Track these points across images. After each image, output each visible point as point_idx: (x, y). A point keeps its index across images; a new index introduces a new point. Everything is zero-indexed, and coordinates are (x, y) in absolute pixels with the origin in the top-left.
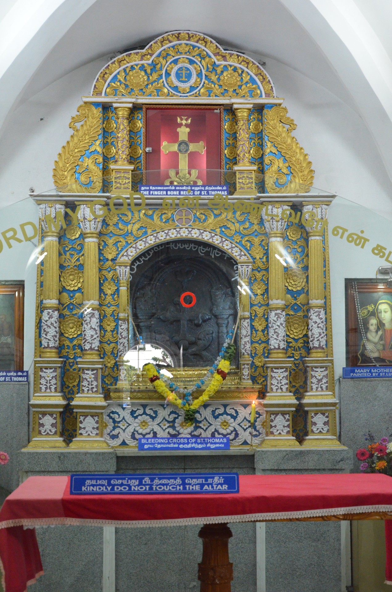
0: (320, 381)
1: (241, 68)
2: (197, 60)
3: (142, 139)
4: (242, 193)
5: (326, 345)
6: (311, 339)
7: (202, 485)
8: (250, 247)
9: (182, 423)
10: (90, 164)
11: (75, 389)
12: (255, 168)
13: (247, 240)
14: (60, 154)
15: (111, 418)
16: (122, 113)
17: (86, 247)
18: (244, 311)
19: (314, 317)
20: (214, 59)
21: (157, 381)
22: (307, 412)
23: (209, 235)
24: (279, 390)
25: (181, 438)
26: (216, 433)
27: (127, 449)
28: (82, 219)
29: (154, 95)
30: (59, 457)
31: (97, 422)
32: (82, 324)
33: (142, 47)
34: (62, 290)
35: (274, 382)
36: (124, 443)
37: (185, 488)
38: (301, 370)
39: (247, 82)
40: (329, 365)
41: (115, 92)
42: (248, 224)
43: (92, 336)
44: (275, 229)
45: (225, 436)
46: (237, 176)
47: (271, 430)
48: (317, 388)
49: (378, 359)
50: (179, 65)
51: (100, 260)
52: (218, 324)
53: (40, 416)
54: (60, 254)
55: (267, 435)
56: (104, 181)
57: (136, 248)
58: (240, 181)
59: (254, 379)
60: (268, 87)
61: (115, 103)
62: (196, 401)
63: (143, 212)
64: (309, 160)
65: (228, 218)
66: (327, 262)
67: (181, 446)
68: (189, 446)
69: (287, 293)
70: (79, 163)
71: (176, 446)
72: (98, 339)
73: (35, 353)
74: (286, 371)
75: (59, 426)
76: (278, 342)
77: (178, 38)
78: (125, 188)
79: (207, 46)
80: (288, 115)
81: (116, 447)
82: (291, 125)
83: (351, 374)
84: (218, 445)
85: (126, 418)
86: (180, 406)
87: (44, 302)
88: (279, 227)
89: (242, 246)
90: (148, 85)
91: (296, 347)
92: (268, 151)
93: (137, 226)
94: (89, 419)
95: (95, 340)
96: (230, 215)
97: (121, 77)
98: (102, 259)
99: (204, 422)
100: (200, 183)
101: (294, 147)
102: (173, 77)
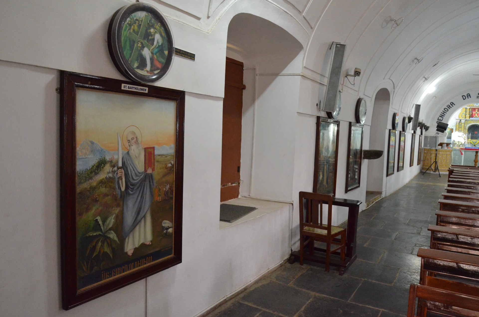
28: (462, 122)
54: (459, 126)
56: (465, 117)
70: (462, 115)
78: (468, 118)
93: (469, 123)
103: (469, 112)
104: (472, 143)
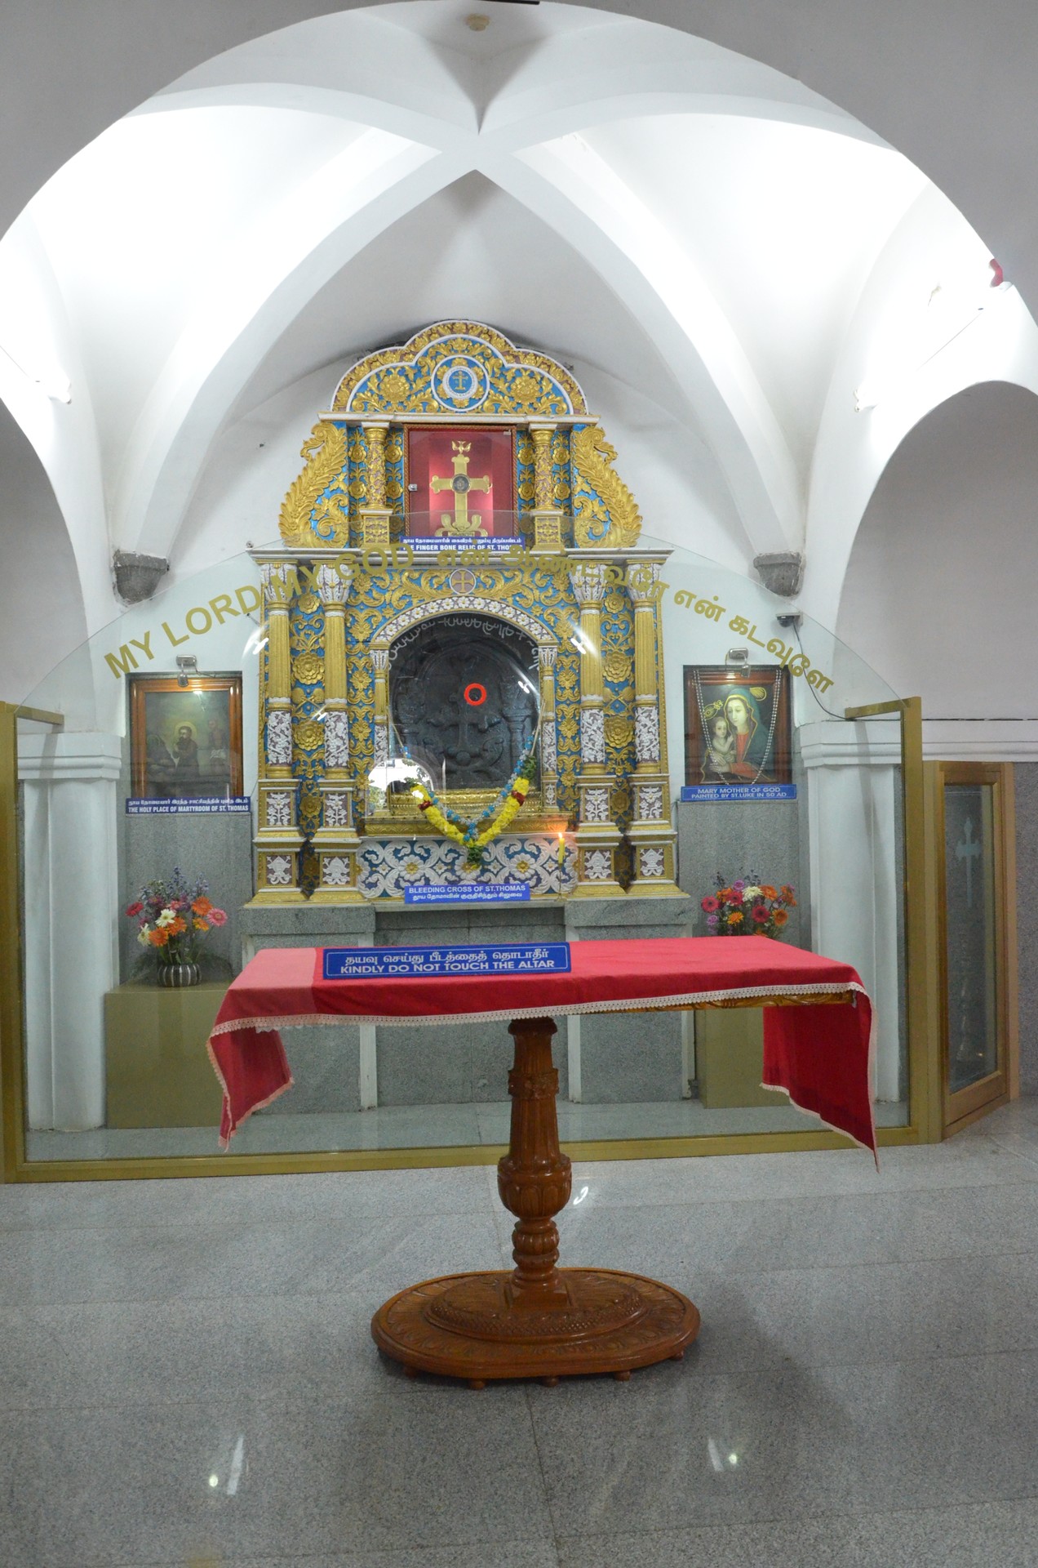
0: (651, 805)
1: (540, 374)
2: (479, 361)
3: (402, 472)
4: (544, 548)
5: (659, 756)
6: (639, 748)
7: (517, 962)
8: (554, 623)
9: (465, 865)
10: (330, 508)
11: (316, 821)
12: (561, 512)
13: (551, 614)
14: (288, 494)
15: (366, 859)
16: (375, 436)
17: (327, 624)
18: (546, 711)
19: (643, 718)
20: (503, 360)
21: (430, 809)
22: (634, 848)
23: (498, 606)
24: (597, 819)
25: (462, 886)
26: (511, 878)
27: (389, 902)
28: (321, 585)
29: (420, 411)
30: (297, 915)
31: (347, 866)
32: (324, 731)
33: (402, 343)
34: (296, 684)
35: (590, 807)
36: (385, 894)
37: (491, 966)
38: (625, 790)
39: (548, 394)
40: (663, 785)
41: (365, 406)
42: (551, 590)
43: (338, 747)
44: (589, 599)
45: (523, 882)
46: (536, 525)
47: (586, 873)
48: (648, 815)
49: (728, 775)
50: (454, 369)
51: (347, 642)
52: (510, 730)
53: (269, 859)
54: (291, 634)
55: (580, 880)
56: (351, 531)
57: (397, 625)
58: (539, 531)
59: (561, 804)
60: (578, 400)
61: (365, 421)
62: (483, 835)
63: (406, 574)
64: (634, 502)
65: (524, 583)
66: (659, 643)
67: (463, 897)
68: (475, 896)
69: (606, 686)
70: (316, 506)
71: (457, 896)
72: (347, 751)
73: (260, 771)
74: (605, 793)
75: (295, 871)
76: (594, 752)
77: (452, 330)
78: (379, 541)
79: (493, 342)
80: (605, 439)
81: (374, 899)
82: (610, 454)
83: (693, 796)
84: (513, 895)
85: (387, 860)
86: (461, 842)
87: (271, 700)
88: (595, 594)
89: (544, 621)
90: (410, 396)
91: (619, 759)
92: (578, 489)
93: (398, 594)
94: (336, 862)
95: (343, 753)
96: (527, 579)
97: (372, 386)
98: (350, 640)
99: (495, 863)
100: (484, 534)
101: (614, 484)
102: (445, 385)
103: (389, 482)
104: (449, 829)
